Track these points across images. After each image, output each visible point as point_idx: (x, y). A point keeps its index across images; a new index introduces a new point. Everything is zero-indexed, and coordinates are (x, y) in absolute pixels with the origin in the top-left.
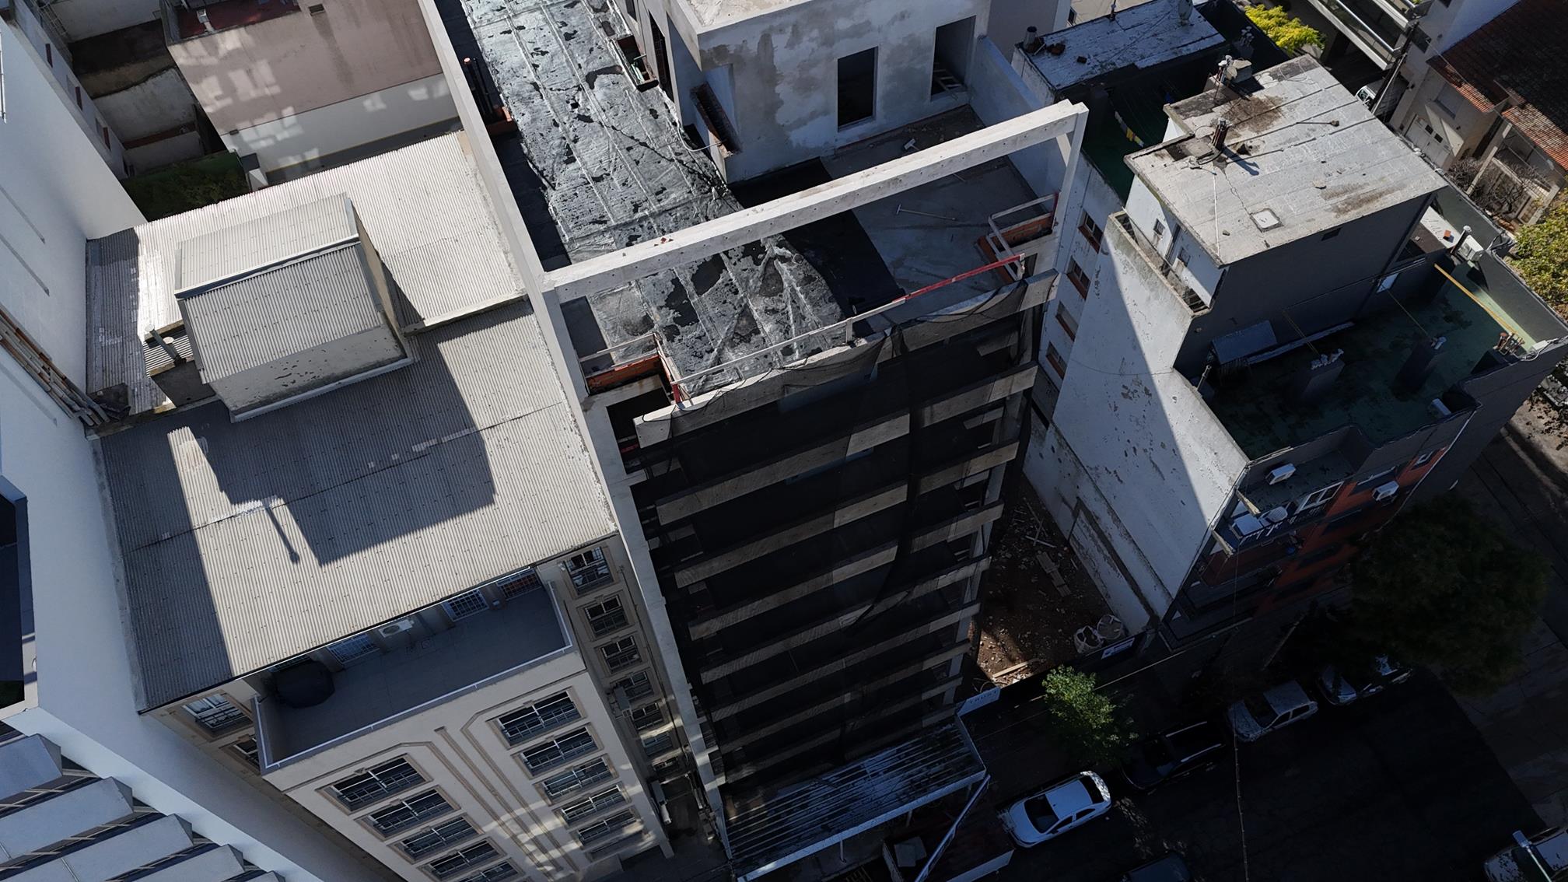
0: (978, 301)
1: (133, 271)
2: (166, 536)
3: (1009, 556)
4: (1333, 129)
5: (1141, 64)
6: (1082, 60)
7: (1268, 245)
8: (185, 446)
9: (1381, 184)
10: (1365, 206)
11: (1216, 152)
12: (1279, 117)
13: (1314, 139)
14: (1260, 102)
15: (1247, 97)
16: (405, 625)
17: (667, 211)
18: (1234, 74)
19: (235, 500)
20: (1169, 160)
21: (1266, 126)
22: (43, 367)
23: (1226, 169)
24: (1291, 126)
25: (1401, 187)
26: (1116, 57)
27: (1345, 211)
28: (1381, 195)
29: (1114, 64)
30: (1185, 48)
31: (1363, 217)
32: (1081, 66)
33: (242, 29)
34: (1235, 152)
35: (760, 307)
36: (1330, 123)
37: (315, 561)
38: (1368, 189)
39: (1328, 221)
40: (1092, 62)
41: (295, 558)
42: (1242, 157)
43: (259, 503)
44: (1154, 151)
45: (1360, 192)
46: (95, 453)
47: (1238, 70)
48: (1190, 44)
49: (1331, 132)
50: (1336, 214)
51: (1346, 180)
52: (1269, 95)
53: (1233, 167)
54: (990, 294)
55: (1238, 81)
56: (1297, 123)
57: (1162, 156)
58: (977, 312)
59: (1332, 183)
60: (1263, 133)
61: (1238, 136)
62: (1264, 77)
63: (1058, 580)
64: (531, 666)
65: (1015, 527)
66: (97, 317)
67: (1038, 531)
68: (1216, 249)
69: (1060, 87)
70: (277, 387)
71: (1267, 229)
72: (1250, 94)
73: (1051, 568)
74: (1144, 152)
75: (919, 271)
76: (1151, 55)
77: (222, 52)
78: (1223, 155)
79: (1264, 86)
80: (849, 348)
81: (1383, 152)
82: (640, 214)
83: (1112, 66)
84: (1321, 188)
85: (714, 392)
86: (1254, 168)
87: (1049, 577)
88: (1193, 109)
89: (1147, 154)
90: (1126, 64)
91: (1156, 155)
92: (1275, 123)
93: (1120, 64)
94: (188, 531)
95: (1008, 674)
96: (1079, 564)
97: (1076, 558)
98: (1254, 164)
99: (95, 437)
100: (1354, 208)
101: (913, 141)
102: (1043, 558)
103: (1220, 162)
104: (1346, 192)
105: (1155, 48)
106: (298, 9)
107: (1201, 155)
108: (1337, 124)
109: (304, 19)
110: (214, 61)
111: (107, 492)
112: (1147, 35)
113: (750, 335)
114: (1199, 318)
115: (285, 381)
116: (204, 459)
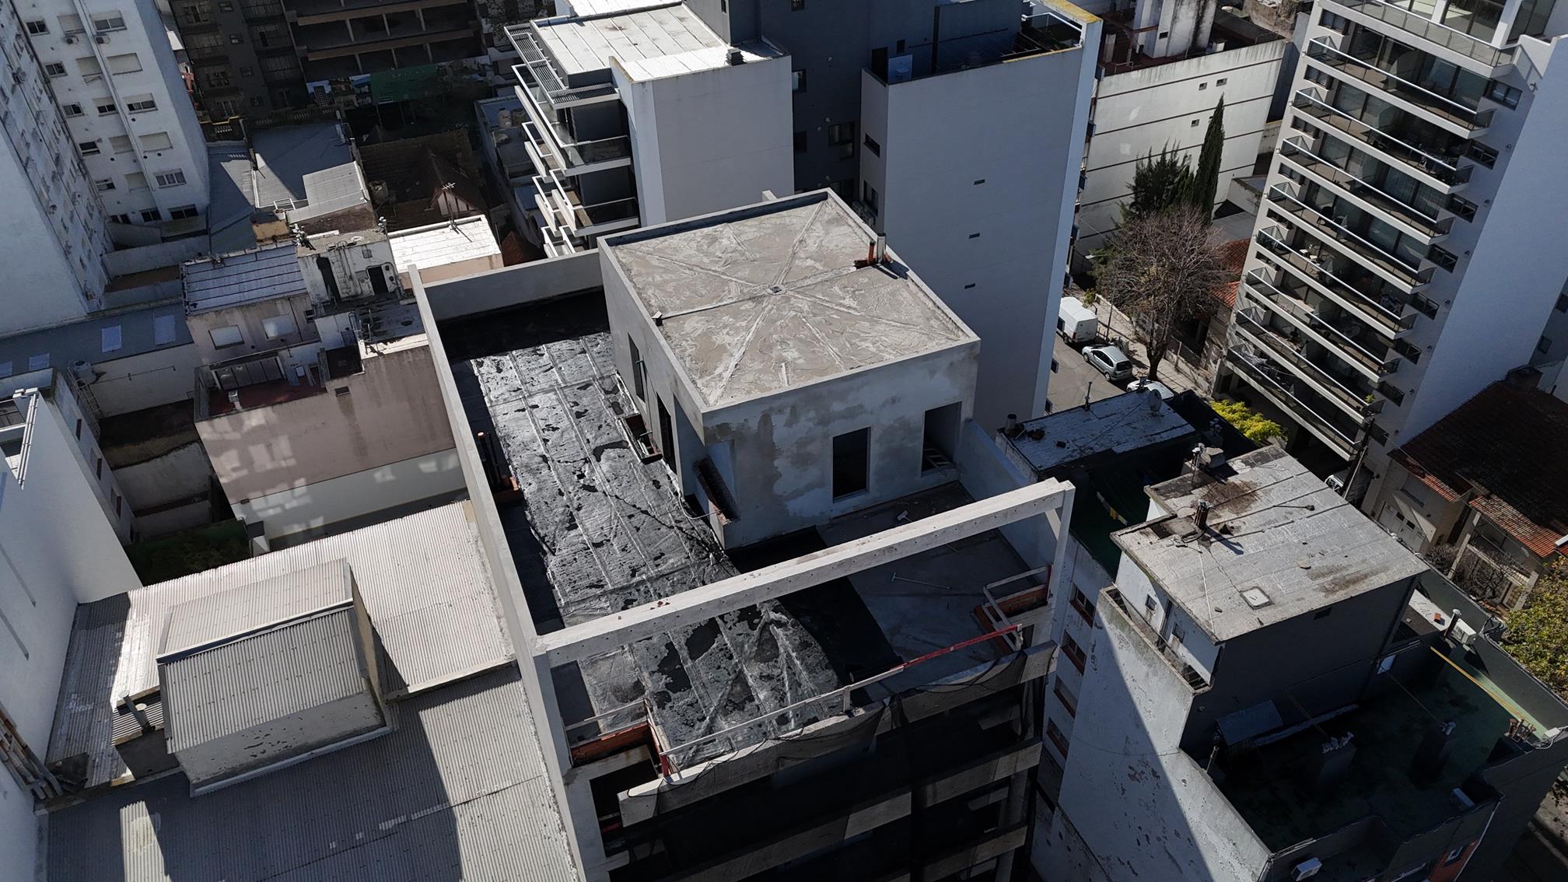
0: (977, 671)
1: (119, 635)
4: (1309, 513)
5: (1118, 449)
6: (1061, 445)
7: (1261, 623)
8: (137, 823)
9: (1364, 565)
10: (1352, 587)
11: (1199, 531)
12: (1256, 500)
13: (1293, 522)
14: (1235, 486)
15: (1223, 481)
17: (663, 575)
18: (1209, 460)
20: (1154, 538)
21: (1244, 509)
22: (6, 735)
23: (1211, 548)
24: (1268, 509)
25: (1385, 569)
26: (1094, 442)
27: (1333, 591)
28: (1366, 576)
29: (1092, 449)
30: (1158, 436)
31: (1352, 597)
32: (1060, 450)
33: (269, 409)
34: (1217, 532)
35: (755, 673)
36: (1306, 507)
38: (1352, 570)
39: (1318, 601)
40: (1071, 446)
42: (1225, 536)
44: (1139, 529)
45: (1345, 573)
46: (40, 830)
47: (1211, 457)
48: (1163, 432)
49: (1308, 515)
50: (1324, 594)
51: (1329, 561)
52: (1243, 479)
53: (1217, 545)
54: (989, 664)
55: (1213, 466)
56: (1274, 506)
57: (1147, 534)
58: (978, 682)
59: (1317, 564)
60: (1243, 515)
61: (1219, 517)
62: (1236, 464)
66: (73, 682)
68: (1210, 625)
69: (1044, 466)
70: (245, 758)
71: (1258, 607)
72: (1226, 478)
74: (1129, 530)
75: (915, 638)
76: (1127, 441)
77: (245, 429)
78: (1206, 534)
79: (1239, 472)
80: (846, 717)
81: (1362, 536)
82: (637, 579)
83: (1091, 451)
84: (1306, 568)
85: (705, 764)
86: (1239, 548)
88: (1172, 491)
89: (1133, 532)
90: (1103, 449)
91: (1141, 533)
92: (1252, 505)
93: (1098, 449)
98: (1238, 544)
99: (44, 811)
100: (1341, 588)
101: (906, 512)
103: (1204, 541)
104: (1331, 572)
105: (1129, 435)
106: (325, 390)
107: (1185, 534)
108: (1312, 509)
109: (330, 399)
110: (237, 436)
111: (44, 874)
112: (1121, 424)
113: (744, 702)
114: (1201, 695)
115: (255, 751)
116: (155, 838)
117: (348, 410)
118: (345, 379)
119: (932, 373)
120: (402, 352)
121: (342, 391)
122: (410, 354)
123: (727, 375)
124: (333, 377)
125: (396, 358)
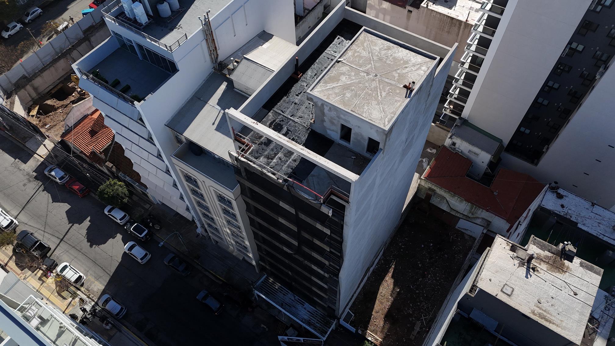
0: (309, 197)
1: (262, 44)
2: (202, 99)
3: (411, 312)
4: (572, 294)
5: (579, 226)
6: (563, 206)
7: (497, 295)
8: (223, 86)
9: (559, 321)
10: (543, 320)
11: (526, 261)
12: (562, 274)
13: (561, 290)
14: (564, 264)
15: (563, 259)
16: (216, 156)
18: (567, 250)
19: (218, 104)
20: (508, 248)
21: (552, 271)
23: (520, 268)
24: (561, 280)
25: (564, 328)
26: (576, 216)
27: (535, 315)
28: (553, 324)
29: (571, 217)
30: (603, 236)
31: (537, 322)
32: (560, 207)
33: (390, 4)
34: (531, 267)
35: (280, 156)
36: (574, 292)
37: (215, 128)
38: (553, 318)
39: (525, 310)
40: (565, 210)
41: (213, 124)
42: (531, 270)
43: (220, 108)
44: (508, 242)
45: (548, 315)
46: (210, 73)
47: (569, 250)
49: (570, 294)
50: (530, 311)
51: (551, 309)
52: (569, 265)
53: (523, 270)
54: (313, 199)
55: (566, 252)
56: (564, 281)
57: (508, 245)
58: (310, 200)
59: (545, 305)
60: (549, 272)
61: (540, 264)
62: (577, 261)
63: (415, 333)
64: (223, 187)
65: (423, 309)
66: (244, 48)
67: (427, 317)
68: (481, 280)
69: (543, 206)
70: (244, 90)
71: (504, 292)
72: (565, 259)
73: (417, 328)
76: (588, 227)
77: (381, 7)
78: (526, 264)
79: (573, 262)
80: (276, 179)
81: (576, 316)
82: (292, 118)
83: (569, 217)
84: (539, 302)
85: (246, 160)
86: (529, 276)
87: (413, 329)
88: (540, 245)
89: (505, 240)
90: (575, 221)
91: (507, 243)
92: (557, 274)
93: (573, 219)
94: (206, 102)
95: (371, 335)
97: (426, 335)
98: (531, 276)
99: (213, 70)
100: (539, 317)
102: (419, 324)
103: (522, 264)
104: (545, 311)
105: (593, 226)
106: (405, 8)
107: (519, 256)
108: (576, 294)
109: (406, 11)
110: (378, 7)
111: (204, 82)
112: (597, 220)
113: (270, 158)
114: (468, 295)
115: (247, 91)
116: (222, 91)
117: (408, 18)
118: (413, 8)
120: (433, 10)
121: (410, 11)
122: (435, 13)
123: (328, 87)
125: (430, 11)
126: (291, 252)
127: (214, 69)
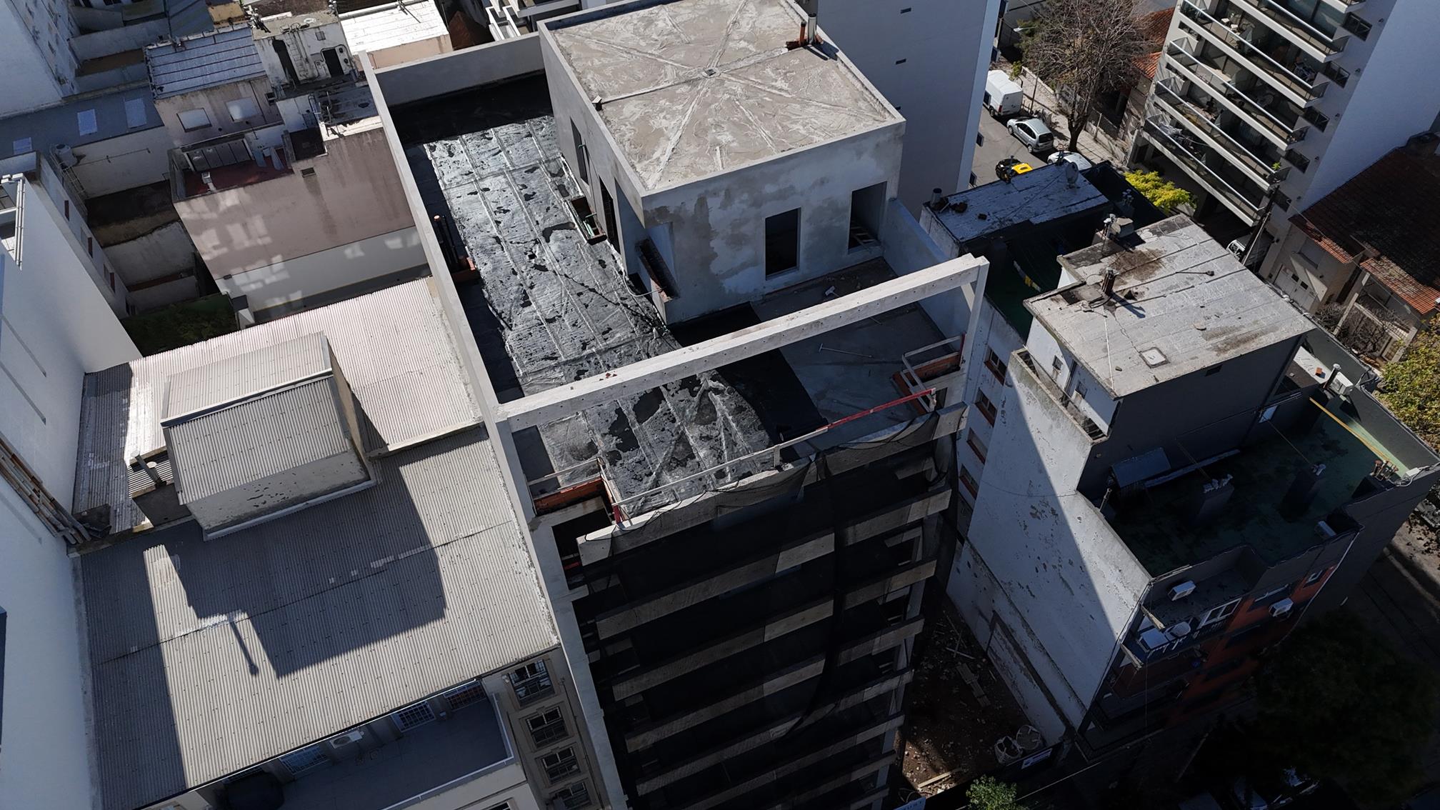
0: (894, 430)
1: (125, 401)
2: (134, 649)
3: (931, 667)
4: (1209, 278)
5: (1036, 221)
6: (982, 217)
7: (1157, 380)
8: (159, 563)
9: (1256, 326)
10: (1242, 346)
11: (1106, 297)
12: (1160, 267)
13: (1193, 287)
14: (1142, 254)
15: (1131, 249)
16: (355, 736)
17: (611, 349)
18: (1118, 230)
19: (201, 614)
20: (1064, 304)
21: (1149, 275)
22: (34, 490)
23: (1116, 313)
24: (1171, 275)
25: (1274, 329)
26: (1013, 214)
27: (1225, 350)
28: (1256, 336)
29: (1011, 220)
30: (1073, 207)
31: (1241, 355)
32: (981, 222)
33: (241, 189)
34: (1123, 297)
35: (696, 434)
36: (1206, 273)
37: (273, 673)
38: (1244, 330)
39: (1211, 359)
40: (992, 218)
41: (254, 670)
42: (1129, 301)
43: (224, 618)
44: (1050, 296)
45: (1237, 333)
46: (75, 570)
47: (1121, 227)
48: (1078, 203)
49: (1207, 280)
50: (1216, 353)
51: (1223, 323)
52: (1150, 248)
53: (1121, 311)
54: (905, 424)
55: (1122, 236)
56: (1177, 273)
57: (1057, 301)
58: (895, 439)
59: (1212, 325)
60: (1147, 281)
61: (1125, 283)
62: (1144, 233)
63: (978, 690)
65: (936, 639)
66: (88, 443)
67: (958, 643)
68: (1110, 383)
69: (964, 240)
70: (248, 508)
71: (1155, 366)
72: (1133, 247)
73: (971, 678)
74: (1041, 297)
75: (838, 402)
76: (1044, 212)
77: (222, 208)
78: (1112, 300)
79: (1146, 240)
80: (777, 472)
81: (1255, 298)
82: (588, 351)
83: (1010, 222)
84: (1202, 330)
85: (653, 513)
86: (1141, 312)
88: (1083, 260)
89: (1044, 299)
90: (1022, 220)
91: (1052, 300)
92: (1156, 272)
93: (1017, 221)
94: (155, 645)
95: (933, 784)
96: (997, 675)
98: (1141, 308)
99: (77, 555)
100: (1232, 347)
101: (833, 288)
103: (1110, 306)
104: (1224, 333)
105: (1046, 207)
106: (292, 172)
107: (1092, 300)
108: (1212, 274)
109: (297, 180)
110: (214, 215)
111: (83, 607)
112: (1039, 196)
113: (686, 459)
114: (1098, 445)
115: (258, 502)
116: (176, 575)
117: (315, 189)
118: (310, 160)
119: (859, 154)
120: (361, 133)
121: (308, 172)
122: (369, 136)
123: (664, 159)
124: (298, 159)
125: (356, 139)
126: (790, 724)
127: (72, 550)
